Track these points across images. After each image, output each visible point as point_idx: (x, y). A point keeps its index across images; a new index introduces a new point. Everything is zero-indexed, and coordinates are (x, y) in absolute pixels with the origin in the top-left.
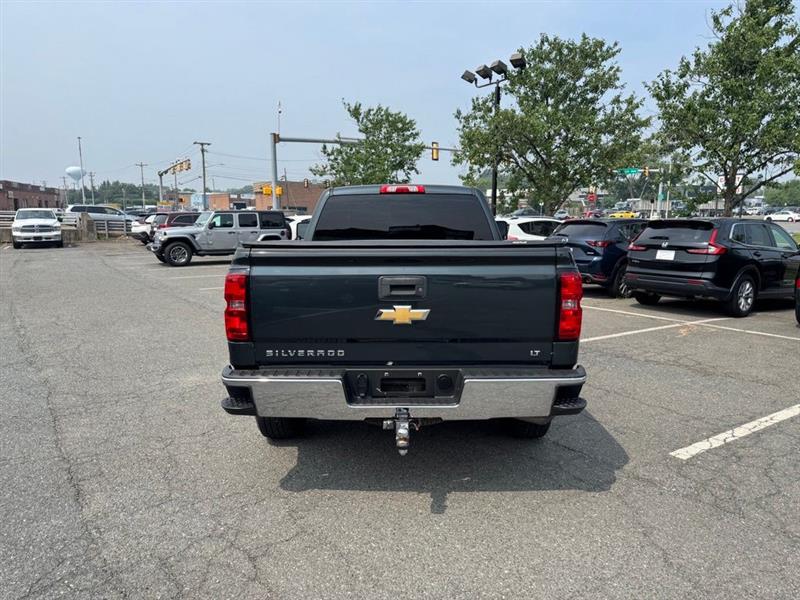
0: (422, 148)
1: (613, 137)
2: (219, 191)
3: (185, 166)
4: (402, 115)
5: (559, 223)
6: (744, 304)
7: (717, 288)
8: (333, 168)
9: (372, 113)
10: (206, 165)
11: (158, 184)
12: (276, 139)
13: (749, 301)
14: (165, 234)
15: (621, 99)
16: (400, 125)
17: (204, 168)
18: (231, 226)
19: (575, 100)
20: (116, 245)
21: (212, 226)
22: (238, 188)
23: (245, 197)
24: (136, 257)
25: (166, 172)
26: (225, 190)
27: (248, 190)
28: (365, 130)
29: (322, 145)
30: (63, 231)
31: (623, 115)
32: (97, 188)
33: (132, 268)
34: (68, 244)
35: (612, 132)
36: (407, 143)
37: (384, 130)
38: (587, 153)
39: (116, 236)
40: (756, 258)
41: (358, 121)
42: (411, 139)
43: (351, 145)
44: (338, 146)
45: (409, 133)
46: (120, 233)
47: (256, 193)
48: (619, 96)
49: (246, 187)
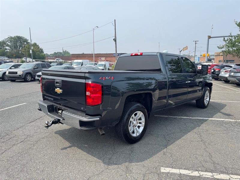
3: (186, 48)
12: (209, 37)
17: (195, 49)
47: (215, 56)
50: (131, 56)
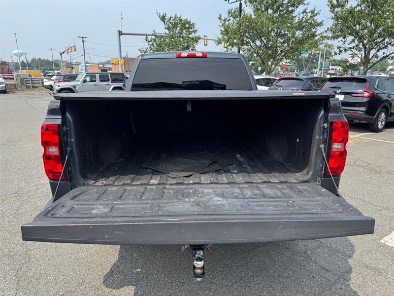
0: (199, 38)
1: (302, 32)
2: (93, 63)
3: (73, 49)
4: (188, 20)
5: (276, 80)
6: (380, 125)
7: (368, 116)
8: (151, 49)
9: (172, 19)
10: (85, 49)
11: (60, 59)
12: (120, 33)
13: (383, 123)
14: (59, 86)
15: (307, 11)
16: (187, 26)
17: (84, 50)
18: (95, 81)
19: (283, 11)
20: (35, 92)
21: (85, 81)
22: (103, 62)
23: (107, 66)
24: (46, 99)
25: (64, 53)
26: (97, 63)
27: (108, 62)
28: (168, 28)
29: (145, 36)
30: (6, 84)
31: (308, 20)
32: (29, 62)
33: (41, 105)
34: (10, 91)
35: (301, 29)
36: (191, 36)
37: (178, 28)
38: (288, 40)
39: (37, 87)
40: (388, 99)
41: (165, 23)
42: (193, 33)
43: (161, 37)
44: (154, 37)
45: (192, 30)
46: (39, 85)
47: (113, 64)
48: (306, 9)
49: (107, 61)
50: (177, 58)
